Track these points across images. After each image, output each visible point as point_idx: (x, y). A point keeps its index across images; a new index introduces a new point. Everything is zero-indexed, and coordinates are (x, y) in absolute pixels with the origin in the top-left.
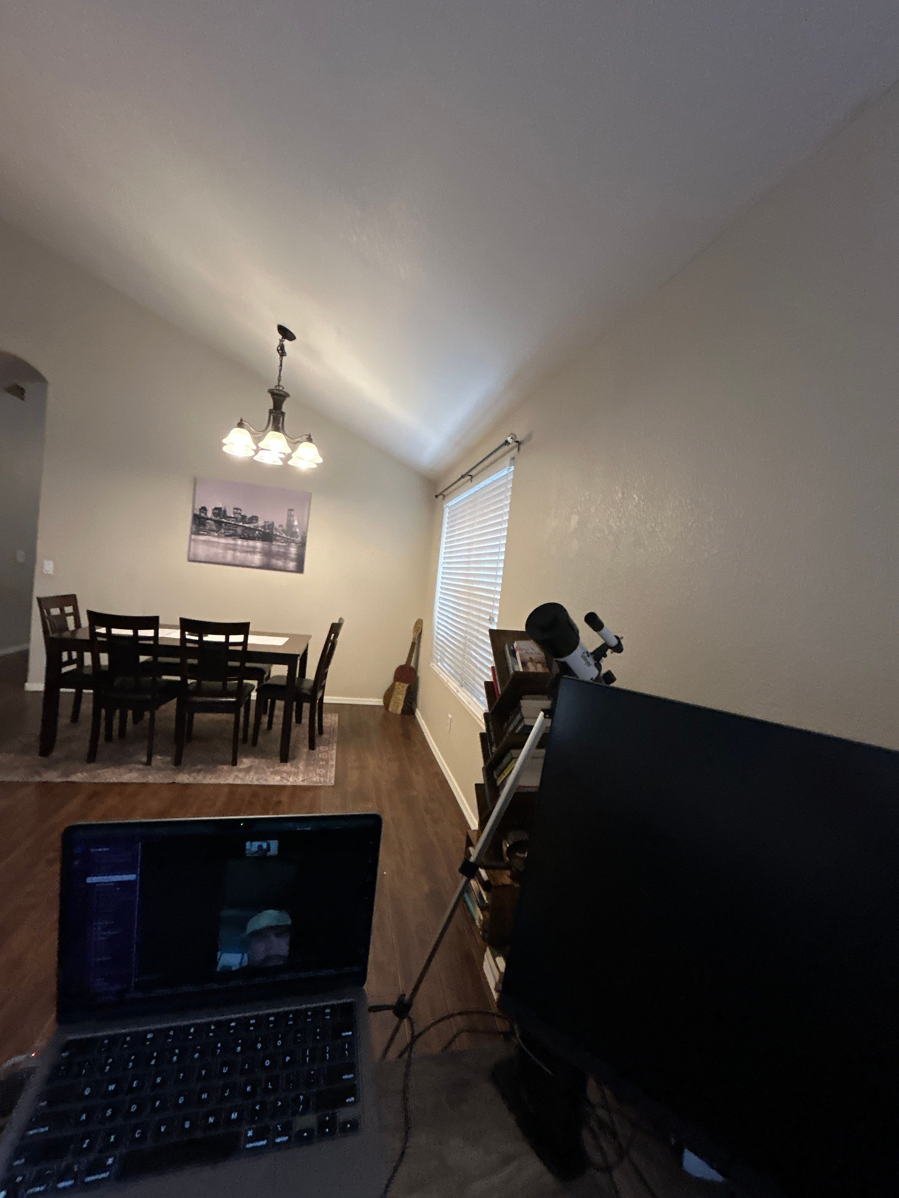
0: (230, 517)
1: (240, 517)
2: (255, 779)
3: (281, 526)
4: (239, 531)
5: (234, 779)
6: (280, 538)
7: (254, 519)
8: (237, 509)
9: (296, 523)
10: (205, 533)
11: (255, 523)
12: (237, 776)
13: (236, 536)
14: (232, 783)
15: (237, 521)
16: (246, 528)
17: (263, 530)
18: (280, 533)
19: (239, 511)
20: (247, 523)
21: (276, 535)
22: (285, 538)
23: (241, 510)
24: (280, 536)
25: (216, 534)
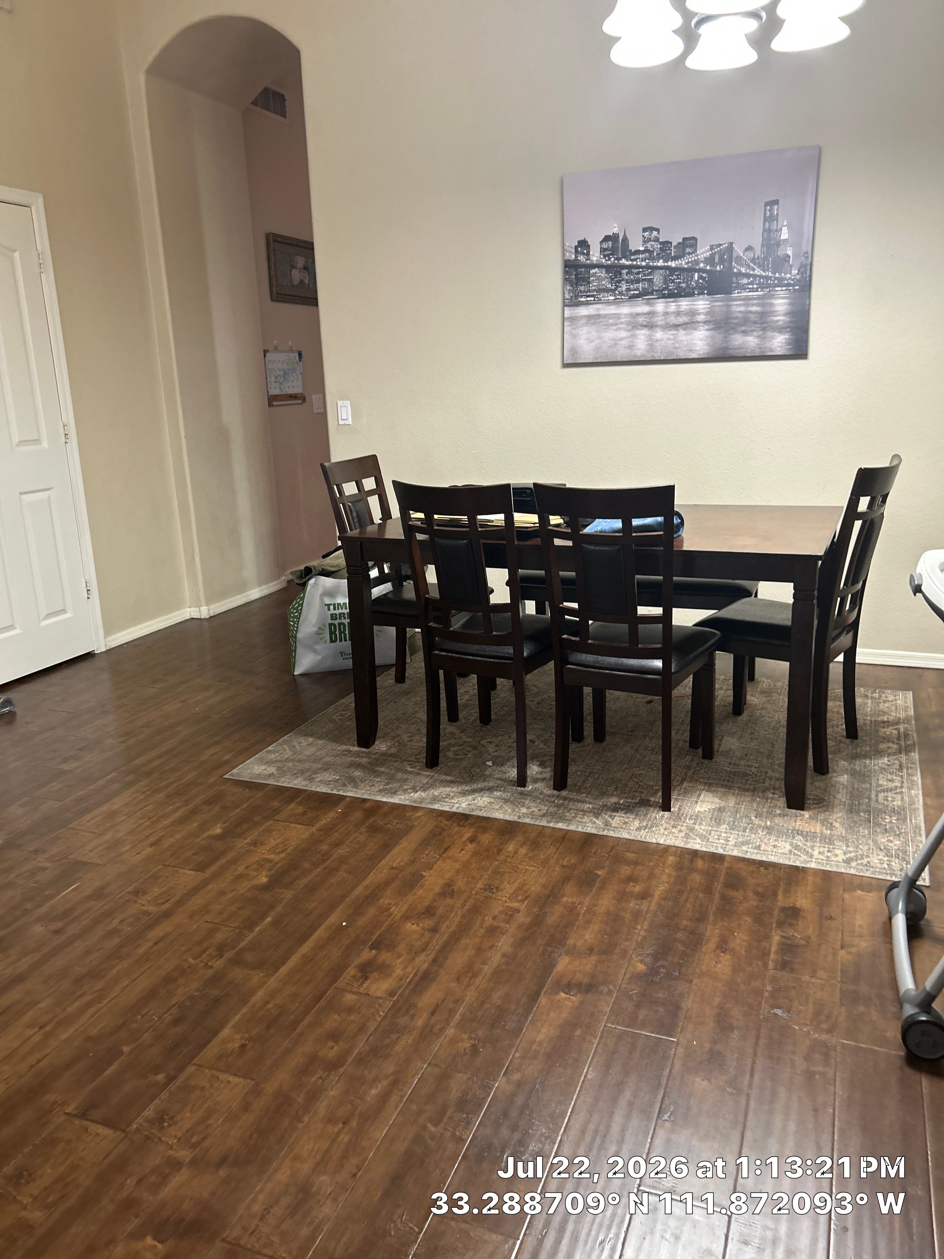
0: (638, 252)
1: (657, 246)
2: (732, 842)
3: (749, 248)
4: (658, 279)
5: (687, 836)
6: (751, 279)
7: (689, 243)
8: (651, 229)
9: (785, 234)
10: (588, 299)
11: (689, 254)
12: (692, 830)
13: (653, 294)
14: (682, 845)
15: (652, 258)
16: (672, 270)
17: (708, 268)
18: (748, 266)
19: (655, 233)
20: (675, 258)
21: (741, 275)
22: (761, 277)
23: (658, 230)
24: (748, 276)
25: (612, 298)
